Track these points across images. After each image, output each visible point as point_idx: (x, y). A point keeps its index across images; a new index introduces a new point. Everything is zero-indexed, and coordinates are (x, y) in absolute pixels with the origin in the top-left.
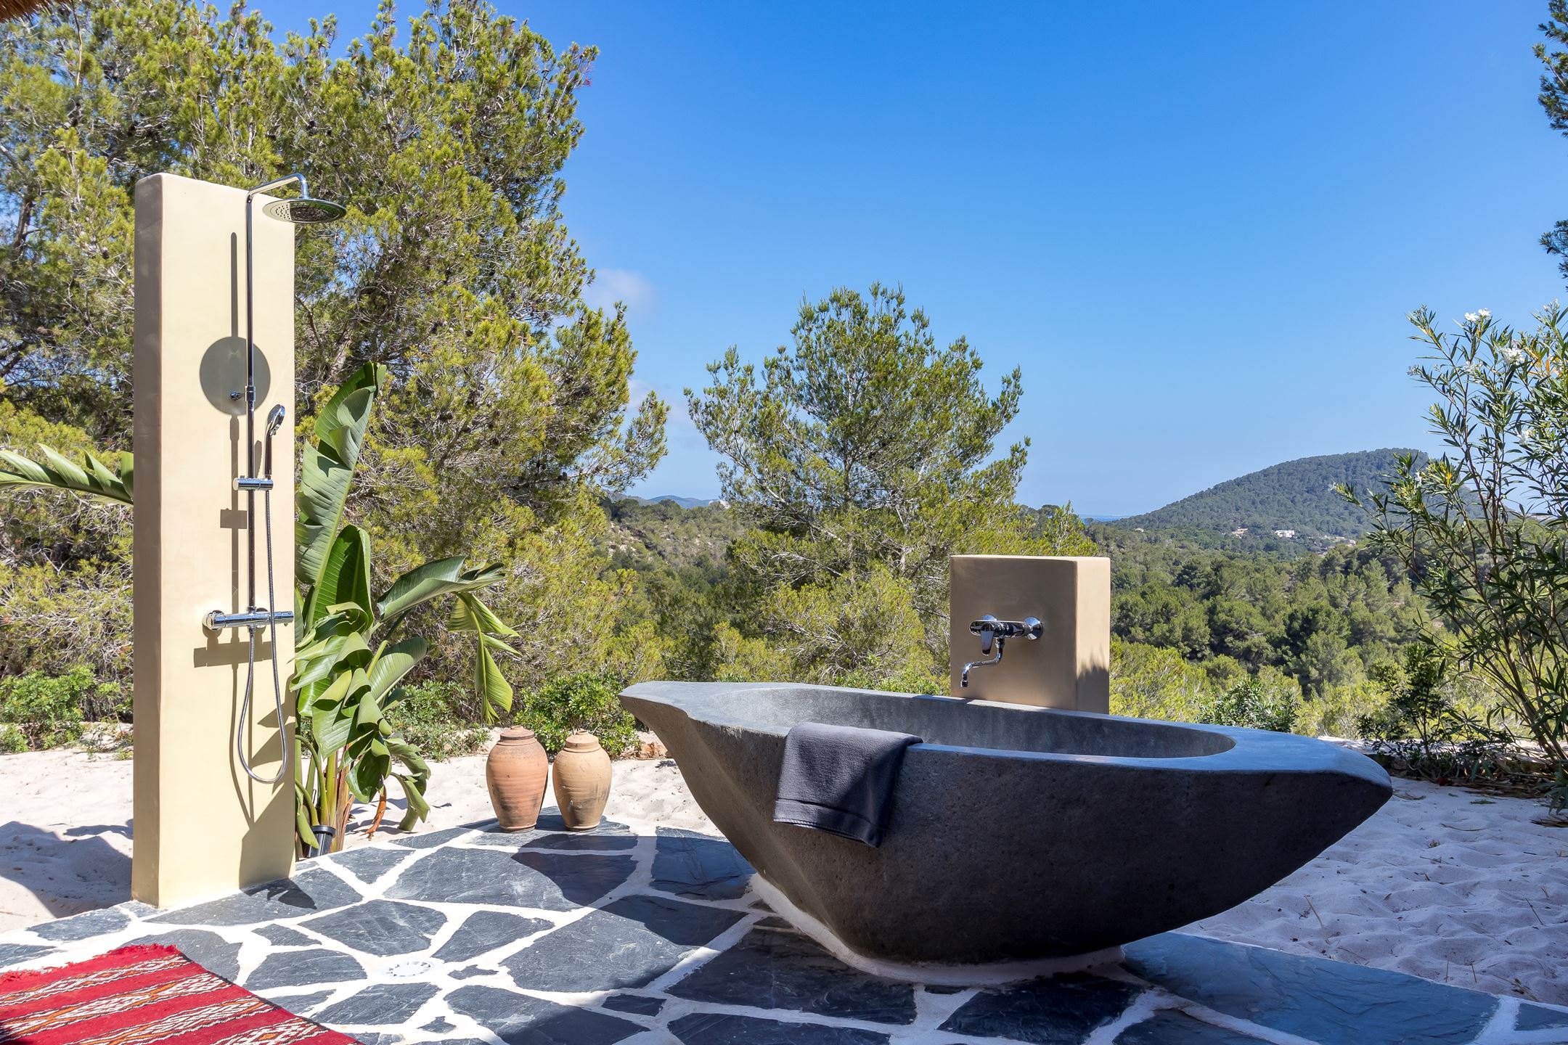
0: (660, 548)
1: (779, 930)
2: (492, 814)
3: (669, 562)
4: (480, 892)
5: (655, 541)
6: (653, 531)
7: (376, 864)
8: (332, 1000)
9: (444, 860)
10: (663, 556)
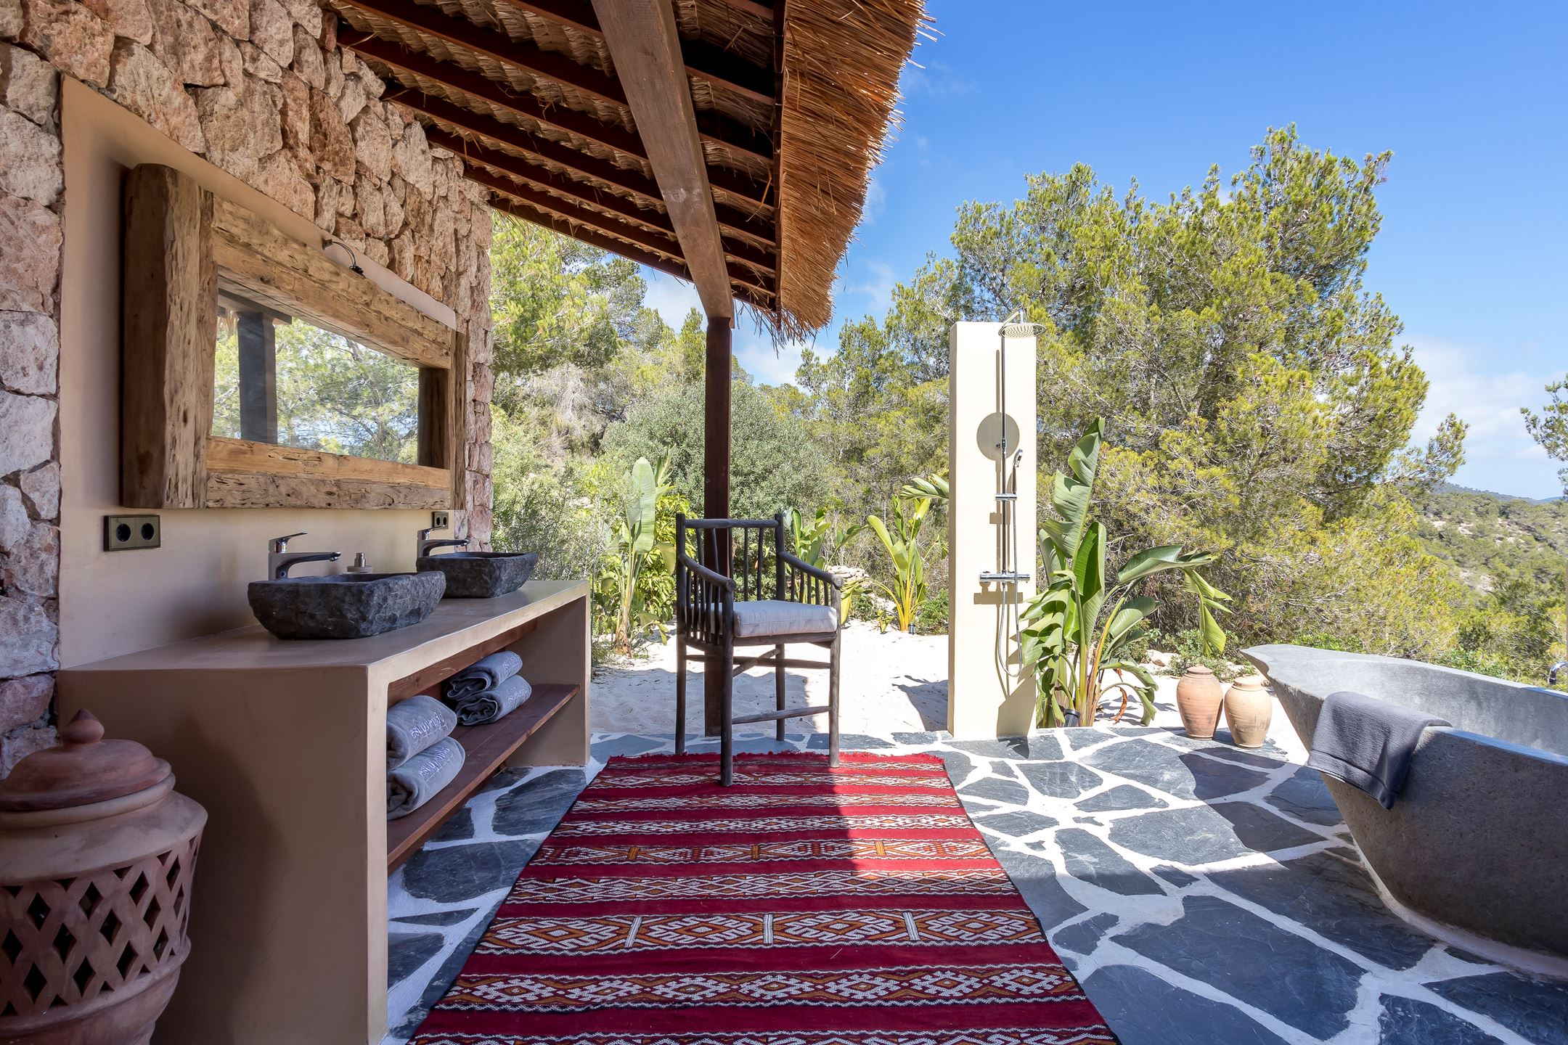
0: (1550, 541)
1: (1345, 859)
2: (1181, 724)
3: (1561, 552)
4: (1138, 772)
5: (1545, 534)
6: (1543, 527)
7: (1087, 740)
8: (995, 812)
9: (1131, 747)
10: (1554, 548)
